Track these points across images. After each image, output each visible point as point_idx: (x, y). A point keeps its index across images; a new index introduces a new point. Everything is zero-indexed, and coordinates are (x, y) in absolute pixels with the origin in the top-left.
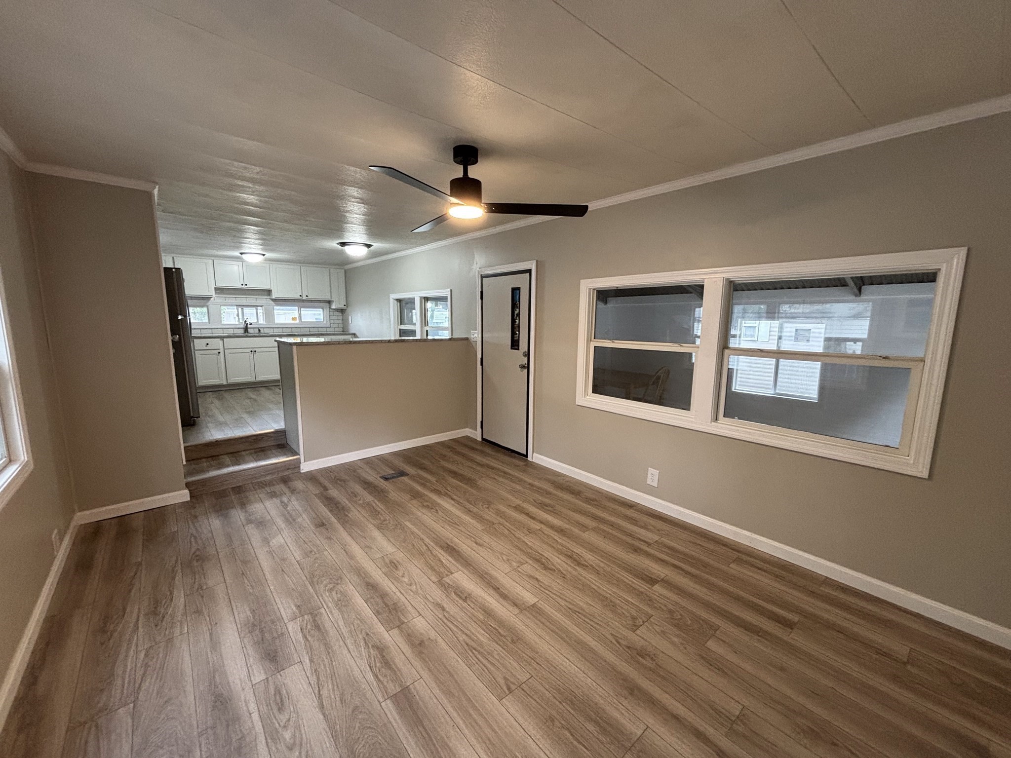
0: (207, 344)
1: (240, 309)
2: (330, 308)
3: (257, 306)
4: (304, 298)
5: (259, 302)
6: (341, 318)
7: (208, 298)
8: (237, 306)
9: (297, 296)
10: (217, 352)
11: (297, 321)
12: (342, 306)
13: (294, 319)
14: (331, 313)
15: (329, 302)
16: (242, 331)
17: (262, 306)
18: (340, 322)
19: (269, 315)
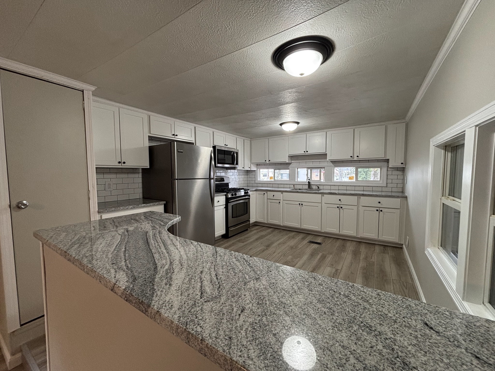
0: (274, 196)
1: (309, 170)
2: (388, 167)
3: (321, 168)
4: (356, 158)
5: (322, 165)
6: (400, 177)
7: (289, 164)
8: (308, 168)
9: (348, 157)
10: (279, 201)
11: (354, 180)
12: (399, 165)
13: (350, 178)
14: (390, 173)
15: (387, 161)
16: (307, 187)
17: (324, 168)
18: (401, 181)
19: (329, 176)
